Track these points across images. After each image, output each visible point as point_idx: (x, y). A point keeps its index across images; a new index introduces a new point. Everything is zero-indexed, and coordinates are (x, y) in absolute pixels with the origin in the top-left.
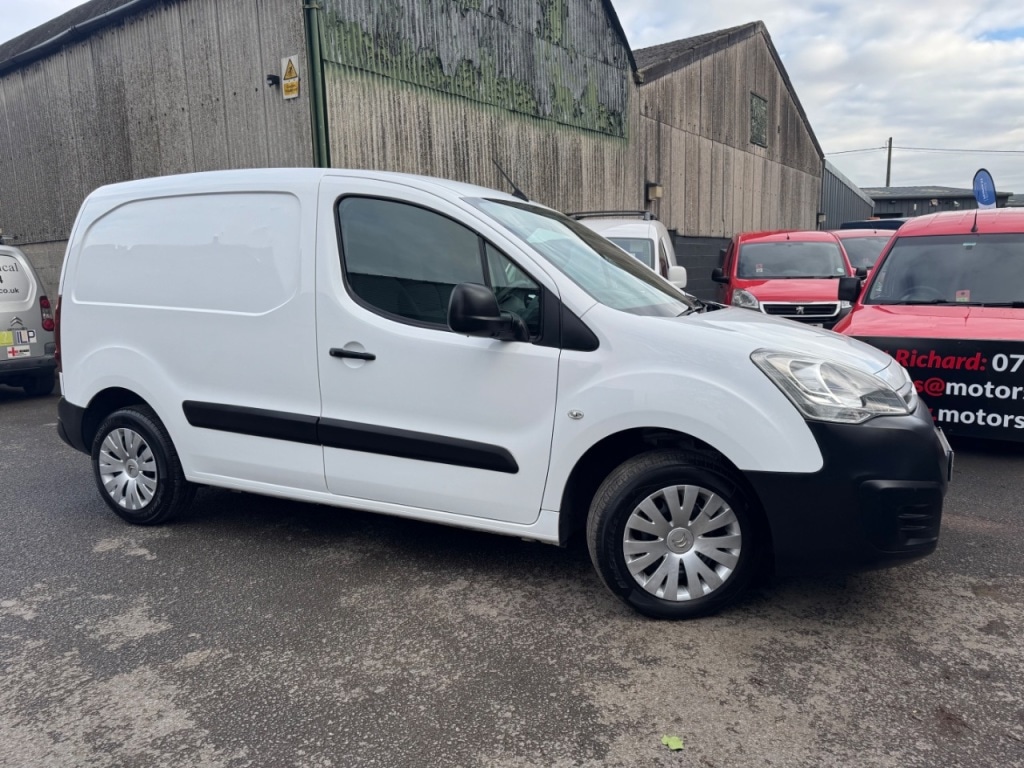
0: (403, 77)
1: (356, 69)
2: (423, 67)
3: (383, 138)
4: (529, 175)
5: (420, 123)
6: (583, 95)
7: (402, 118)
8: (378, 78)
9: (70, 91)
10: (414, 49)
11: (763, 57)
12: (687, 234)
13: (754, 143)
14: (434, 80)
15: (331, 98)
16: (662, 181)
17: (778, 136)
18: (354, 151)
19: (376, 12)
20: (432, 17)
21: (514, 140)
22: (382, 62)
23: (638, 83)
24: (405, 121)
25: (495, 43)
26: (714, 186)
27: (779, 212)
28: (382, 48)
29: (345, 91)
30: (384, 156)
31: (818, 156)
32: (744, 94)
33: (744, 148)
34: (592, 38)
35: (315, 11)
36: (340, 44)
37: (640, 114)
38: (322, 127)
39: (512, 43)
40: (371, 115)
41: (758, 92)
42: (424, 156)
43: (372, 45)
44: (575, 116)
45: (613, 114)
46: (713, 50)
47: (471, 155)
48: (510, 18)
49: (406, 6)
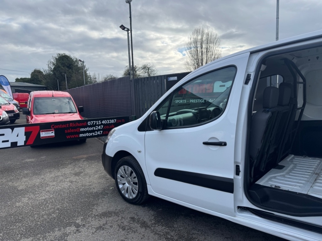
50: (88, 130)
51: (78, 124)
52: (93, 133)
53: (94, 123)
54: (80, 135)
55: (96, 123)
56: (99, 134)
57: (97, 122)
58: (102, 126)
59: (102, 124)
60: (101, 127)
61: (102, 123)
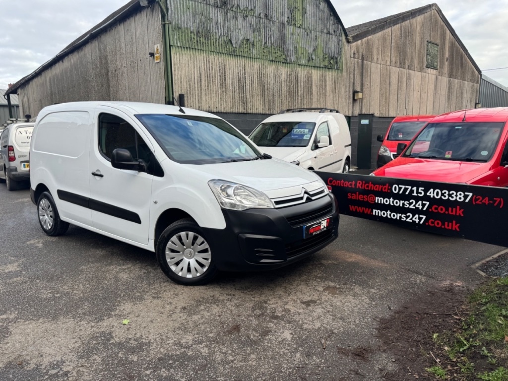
0: (211, 49)
1: (187, 48)
2: (222, 44)
3: (200, 77)
4: (280, 90)
5: (220, 69)
6: (314, 50)
7: (211, 68)
8: (198, 51)
9: (92, 59)
10: (217, 37)
11: (436, 21)
12: (380, 116)
13: (429, 68)
14: (228, 50)
15: (174, 61)
16: (364, 90)
17: (446, 63)
18: (185, 84)
19: (198, 22)
20: (227, 21)
21: (272, 74)
22: (200, 44)
23: (348, 42)
24: (212, 69)
25: (263, 30)
26: (399, 91)
27: (447, 104)
28: (200, 38)
29: (181, 58)
30: (201, 85)
31: (477, 72)
32: (422, 43)
33: (421, 70)
34: (320, 22)
35: (167, 25)
36: (179, 37)
37: (351, 57)
38: (170, 74)
39: (272, 29)
40: (194, 68)
41: (432, 40)
42: (221, 84)
43: (195, 37)
44: (309, 61)
45: (332, 58)
46: (400, 21)
47: (248, 82)
48: (271, 17)
49: (214, 18)
50: (392, 204)
51: (372, 185)
52: (403, 216)
53: (406, 189)
54: (374, 211)
55: (412, 191)
56: (417, 221)
57: (415, 188)
58: (428, 203)
59: (426, 198)
60: (423, 205)
61: (428, 194)
